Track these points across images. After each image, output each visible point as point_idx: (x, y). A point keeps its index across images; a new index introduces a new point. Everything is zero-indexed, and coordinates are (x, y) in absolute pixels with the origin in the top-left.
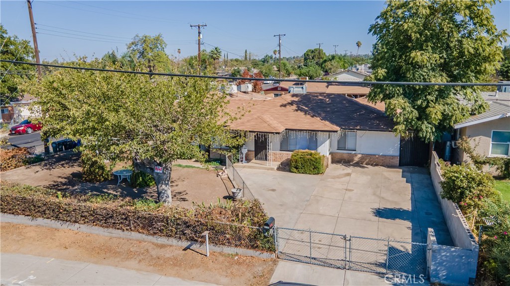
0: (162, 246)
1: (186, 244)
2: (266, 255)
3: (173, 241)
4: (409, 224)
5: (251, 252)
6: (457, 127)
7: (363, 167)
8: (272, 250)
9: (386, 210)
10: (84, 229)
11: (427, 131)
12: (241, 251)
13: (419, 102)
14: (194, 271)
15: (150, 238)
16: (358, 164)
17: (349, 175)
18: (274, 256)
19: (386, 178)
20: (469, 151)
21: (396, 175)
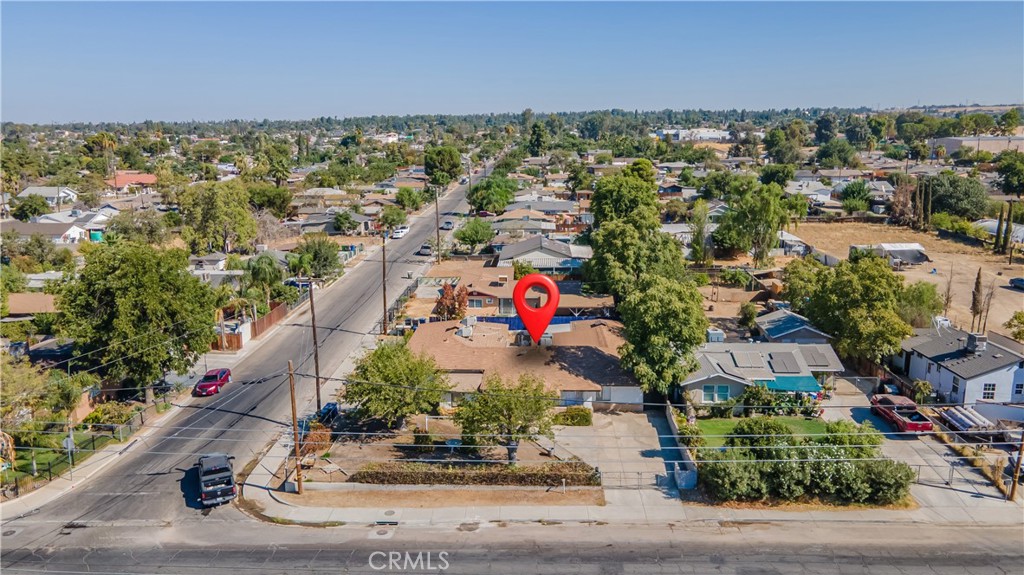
0: (532, 491)
1: (546, 488)
2: (596, 488)
3: (538, 488)
4: (662, 459)
5: (587, 487)
6: (682, 385)
7: (618, 414)
8: (599, 484)
9: (646, 451)
10: (472, 488)
11: (663, 387)
12: (581, 487)
13: (657, 368)
14: (562, 501)
15: (523, 488)
16: (613, 412)
17: (610, 423)
18: (600, 488)
19: (638, 424)
20: (691, 401)
21: (642, 419)
